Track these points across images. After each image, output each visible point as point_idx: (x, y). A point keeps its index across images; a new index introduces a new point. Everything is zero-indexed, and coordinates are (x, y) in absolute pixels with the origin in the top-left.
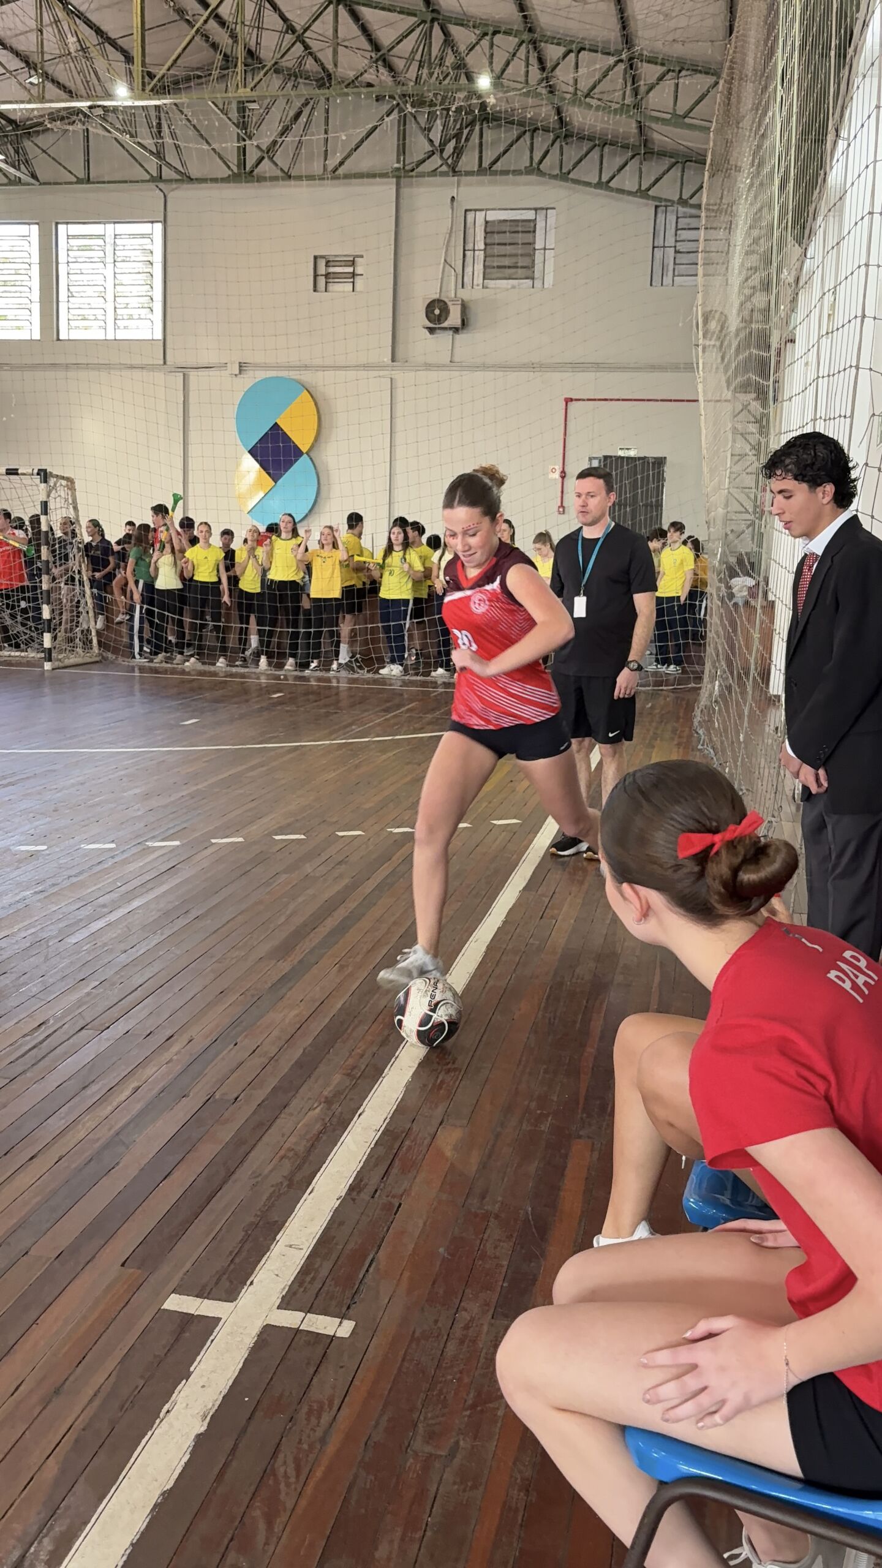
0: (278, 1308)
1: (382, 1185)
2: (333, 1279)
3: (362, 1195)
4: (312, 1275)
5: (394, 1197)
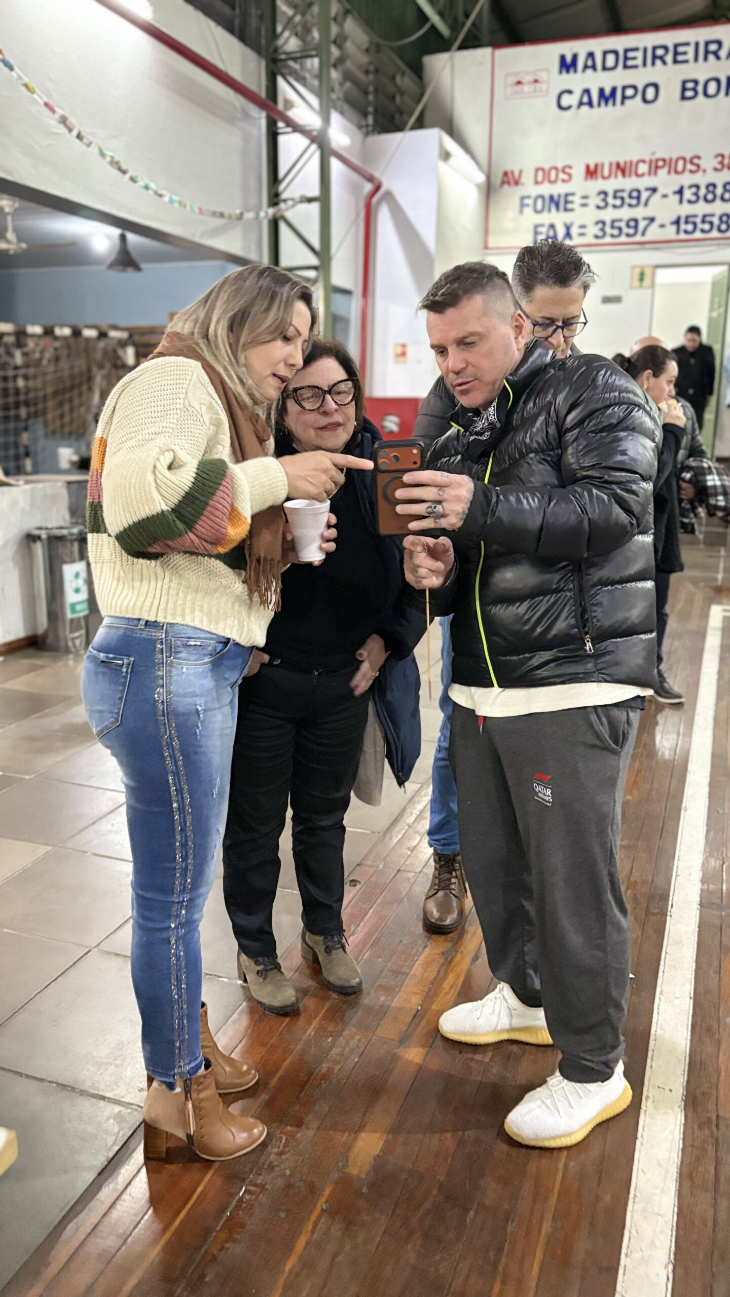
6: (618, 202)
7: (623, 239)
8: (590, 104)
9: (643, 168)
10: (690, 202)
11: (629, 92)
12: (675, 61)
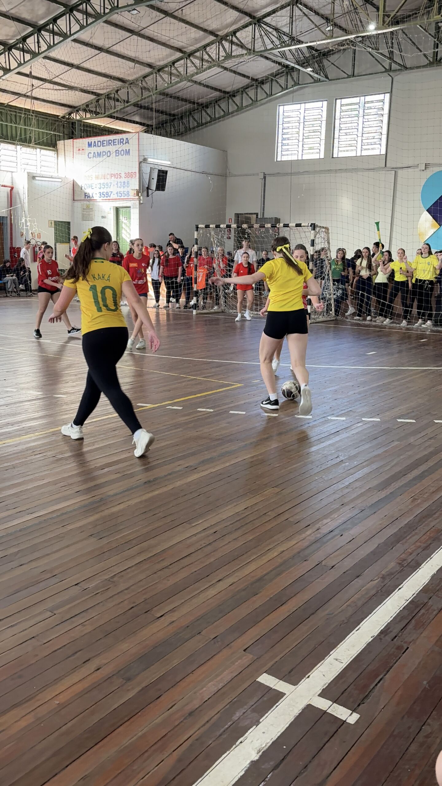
0: (319, 695)
1: (400, 634)
2: (355, 685)
3: (387, 637)
4: (343, 680)
5: (405, 642)
6: (103, 187)
7: (105, 198)
8: (95, 157)
9: (109, 177)
10: (120, 187)
11: (104, 153)
12: (114, 145)
